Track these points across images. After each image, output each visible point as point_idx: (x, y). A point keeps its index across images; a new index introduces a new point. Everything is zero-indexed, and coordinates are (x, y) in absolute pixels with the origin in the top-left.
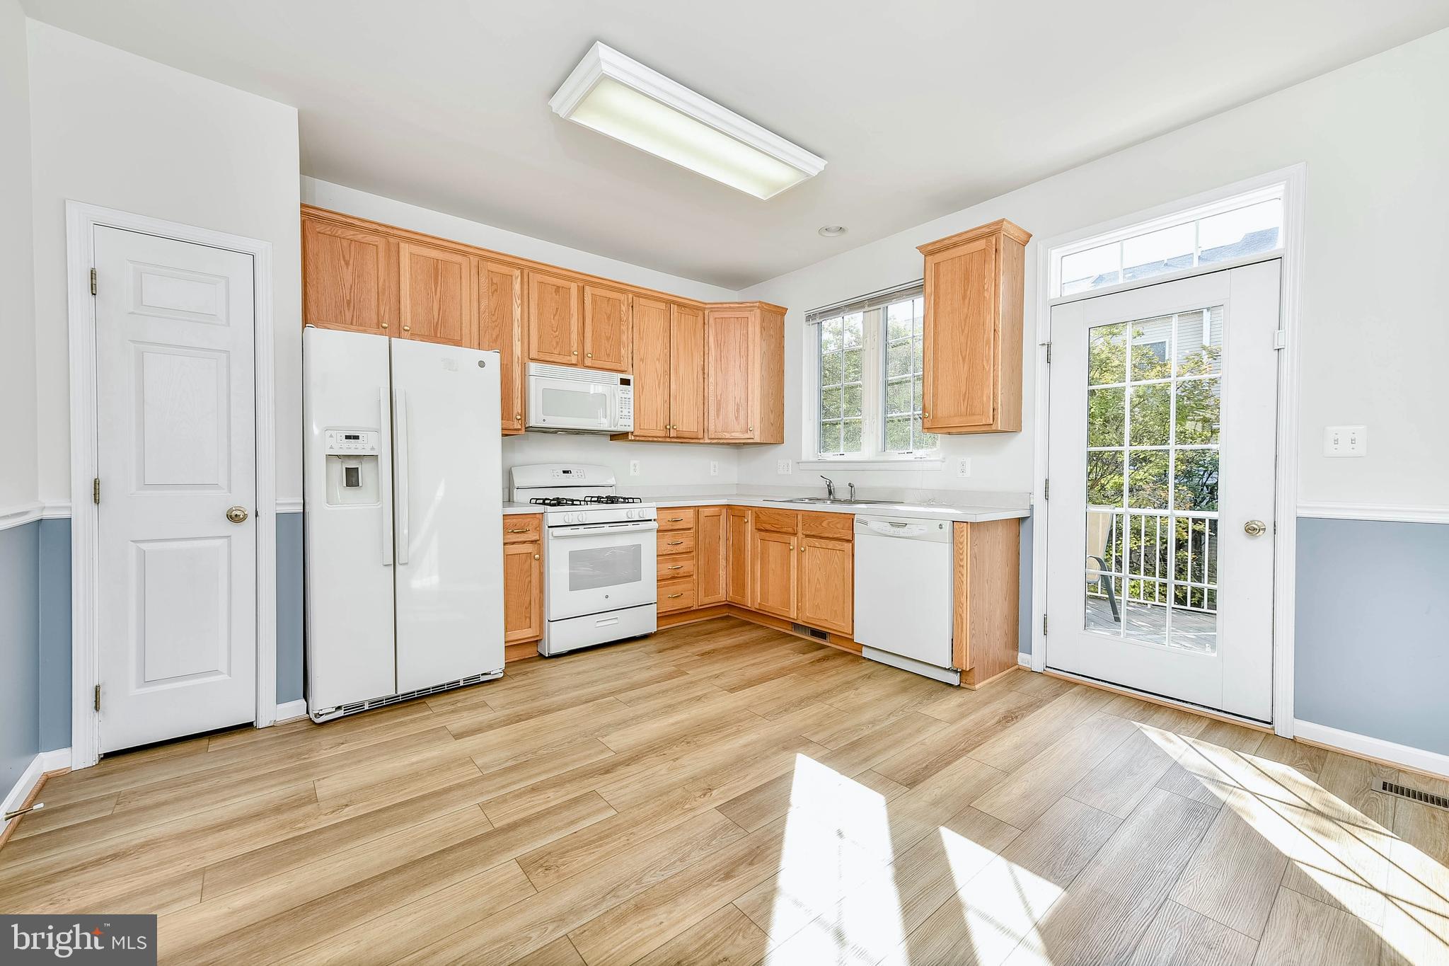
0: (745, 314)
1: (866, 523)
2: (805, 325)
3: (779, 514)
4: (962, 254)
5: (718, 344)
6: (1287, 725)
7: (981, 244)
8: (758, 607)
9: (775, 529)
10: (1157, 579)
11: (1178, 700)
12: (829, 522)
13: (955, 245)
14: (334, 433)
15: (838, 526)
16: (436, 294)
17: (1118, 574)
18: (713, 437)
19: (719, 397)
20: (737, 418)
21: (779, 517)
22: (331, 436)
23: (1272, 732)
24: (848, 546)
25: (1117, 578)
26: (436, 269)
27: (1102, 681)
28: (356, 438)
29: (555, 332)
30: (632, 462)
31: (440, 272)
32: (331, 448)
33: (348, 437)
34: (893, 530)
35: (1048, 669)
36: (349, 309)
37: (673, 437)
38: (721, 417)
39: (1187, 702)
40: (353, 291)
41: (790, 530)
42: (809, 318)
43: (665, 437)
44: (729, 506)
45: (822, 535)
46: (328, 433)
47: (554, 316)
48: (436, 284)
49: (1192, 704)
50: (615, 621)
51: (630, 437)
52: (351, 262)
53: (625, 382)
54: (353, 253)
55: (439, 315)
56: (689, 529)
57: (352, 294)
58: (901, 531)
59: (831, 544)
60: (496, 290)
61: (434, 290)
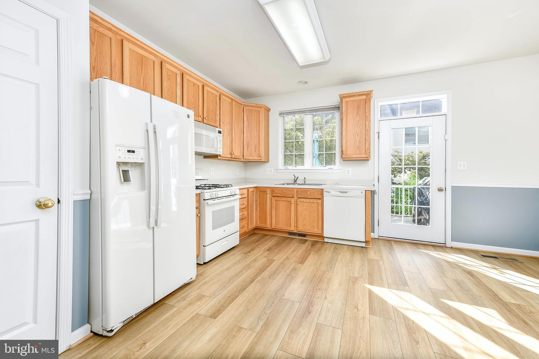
0: (259, 109)
1: (329, 192)
2: (279, 116)
3: (285, 190)
4: (357, 99)
5: (248, 120)
6: (450, 243)
7: (364, 97)
8: (274, 228)
9: (283, 196)
10: (413, 206)
11: (420, 241)
12: (311, 192)
13: (354, 96)
14: (121, 148)
15: (315, 193)
16: (142, 75)
17: (401, 205)
18: (246, 158)
19: (248, 142)
20: (255, 151)
21: (284, 191)
22: (119, 150)
23: (445, 246)
24: (320, 201)
25: (400, 206)
26: (142, 60)
27: (397, 238)
28: (133, 152)
29: (193, 105)
30: (212, 168)
31: (144, 62)
32: (120, 157)
33: (129, 151)
34: (341, 194)
35: (379, 237)
36: (94, 72)
37: (233, 158)
38: (249, 150)
39: (422, 241)
40: (96, 61)
41: (291, 196)
42: (281, 114)
43: (230, 158)
44: (256, 187)
45: (307, 197)
46: (118, 148)
47: (193, 97)
48: (142, 68)
49: (424, 241)
50: (227, 242)
51: (219, 157)
52: (95, 43)
53: (220, 132)
54: (96, 38)
55: (143, 86)
56: (245, 198)
57: (96, 63)
58: (345, 195)
59: (312, 201)
60: (170, 79)
61: (141, 72)
